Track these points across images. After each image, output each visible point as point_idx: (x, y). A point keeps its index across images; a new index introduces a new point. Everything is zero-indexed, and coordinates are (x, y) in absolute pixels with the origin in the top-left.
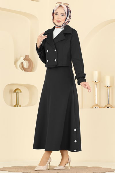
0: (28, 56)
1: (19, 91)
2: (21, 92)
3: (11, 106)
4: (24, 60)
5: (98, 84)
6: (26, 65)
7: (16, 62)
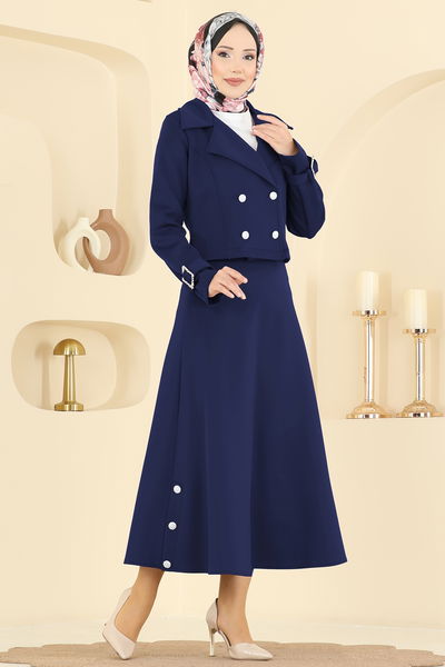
0: (111, 211)
1: (76, 347)
2: (82, 352)
3: (44, 406)
4: (95, 229)
5: (377, 322)
6: (101, 246)
7: (60, 234)
